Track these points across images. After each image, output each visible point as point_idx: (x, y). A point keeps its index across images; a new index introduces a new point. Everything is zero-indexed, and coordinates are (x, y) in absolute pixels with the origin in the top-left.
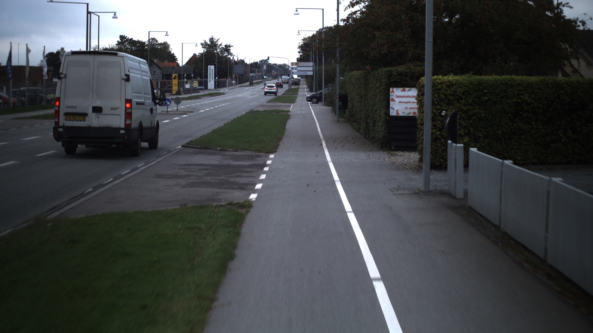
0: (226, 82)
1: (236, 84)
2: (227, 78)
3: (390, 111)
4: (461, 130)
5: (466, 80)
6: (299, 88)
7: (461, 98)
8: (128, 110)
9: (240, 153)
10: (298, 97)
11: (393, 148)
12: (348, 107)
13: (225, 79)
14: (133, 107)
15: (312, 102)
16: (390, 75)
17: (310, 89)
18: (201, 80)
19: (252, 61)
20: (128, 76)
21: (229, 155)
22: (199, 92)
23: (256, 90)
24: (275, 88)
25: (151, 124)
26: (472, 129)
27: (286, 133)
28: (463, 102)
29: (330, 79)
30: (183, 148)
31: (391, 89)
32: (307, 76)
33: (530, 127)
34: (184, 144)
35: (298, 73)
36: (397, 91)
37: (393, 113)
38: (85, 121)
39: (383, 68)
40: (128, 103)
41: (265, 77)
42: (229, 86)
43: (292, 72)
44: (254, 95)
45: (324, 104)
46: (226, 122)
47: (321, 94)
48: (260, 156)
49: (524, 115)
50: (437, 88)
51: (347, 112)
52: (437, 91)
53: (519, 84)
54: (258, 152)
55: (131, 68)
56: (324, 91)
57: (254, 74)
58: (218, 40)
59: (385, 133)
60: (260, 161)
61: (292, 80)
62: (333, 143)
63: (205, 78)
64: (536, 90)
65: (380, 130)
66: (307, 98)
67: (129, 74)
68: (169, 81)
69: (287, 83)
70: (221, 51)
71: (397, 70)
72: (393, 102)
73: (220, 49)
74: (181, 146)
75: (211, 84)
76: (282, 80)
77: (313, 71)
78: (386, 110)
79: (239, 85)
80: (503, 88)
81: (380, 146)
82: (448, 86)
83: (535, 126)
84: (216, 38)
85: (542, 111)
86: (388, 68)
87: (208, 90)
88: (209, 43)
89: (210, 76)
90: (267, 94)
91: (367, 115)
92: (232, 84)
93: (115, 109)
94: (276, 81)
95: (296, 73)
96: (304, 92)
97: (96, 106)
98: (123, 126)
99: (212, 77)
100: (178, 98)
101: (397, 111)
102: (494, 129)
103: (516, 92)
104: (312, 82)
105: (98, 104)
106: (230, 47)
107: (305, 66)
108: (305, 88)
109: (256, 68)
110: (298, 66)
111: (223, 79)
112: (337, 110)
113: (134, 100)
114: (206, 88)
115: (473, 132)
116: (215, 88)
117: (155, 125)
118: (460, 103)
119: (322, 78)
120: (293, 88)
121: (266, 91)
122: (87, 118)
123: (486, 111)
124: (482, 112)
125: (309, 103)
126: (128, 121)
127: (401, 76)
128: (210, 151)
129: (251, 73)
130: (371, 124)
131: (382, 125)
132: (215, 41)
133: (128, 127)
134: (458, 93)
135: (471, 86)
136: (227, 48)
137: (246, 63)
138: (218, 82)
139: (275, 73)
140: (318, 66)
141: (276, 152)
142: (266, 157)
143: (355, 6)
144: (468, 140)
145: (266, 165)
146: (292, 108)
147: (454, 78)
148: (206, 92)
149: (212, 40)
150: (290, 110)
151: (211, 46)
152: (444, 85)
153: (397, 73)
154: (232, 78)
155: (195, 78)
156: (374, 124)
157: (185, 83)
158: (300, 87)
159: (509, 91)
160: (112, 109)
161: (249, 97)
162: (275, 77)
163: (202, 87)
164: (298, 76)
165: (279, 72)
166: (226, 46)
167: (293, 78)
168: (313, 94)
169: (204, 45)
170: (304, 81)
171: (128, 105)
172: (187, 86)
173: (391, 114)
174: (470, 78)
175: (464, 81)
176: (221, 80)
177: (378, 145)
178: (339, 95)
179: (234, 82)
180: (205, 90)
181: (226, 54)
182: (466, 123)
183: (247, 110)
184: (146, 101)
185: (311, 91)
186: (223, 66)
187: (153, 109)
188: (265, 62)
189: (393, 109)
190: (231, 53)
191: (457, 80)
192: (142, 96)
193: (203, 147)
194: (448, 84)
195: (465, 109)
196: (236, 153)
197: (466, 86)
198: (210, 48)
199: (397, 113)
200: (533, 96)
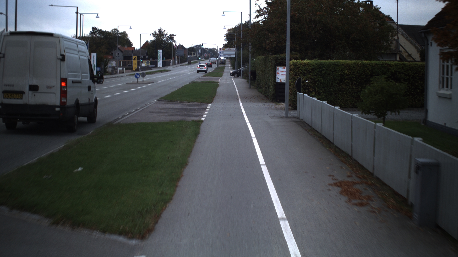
0: (171, 62)
1: (178, 63)
2: (171, 59)
3: (277, 80)
4: (311, 89)
5: (314, 62)
6: (225, 67)
7: (311, 72)
8: (63, 88)
9: (191, 104)
10: (224, 73)
11: (278, 101)
12: (257, 79)
13: (170, 60)
14: (68, 85)
15: (234, 76)
16: (276, 60)
17: (233, 67)
18: (154, 60)
19: (190, 46)
20: (63, 56)
21: (186, 104)
22: (152, 69)
23: (193, 68)
24: (205, 67)
25: (89, 101)
26: (316, 88)
27: (217, 94)
28: (312, 74)
29: (246, 61)
30: (158, 101)
31: (277, 67)
32: (231, 58)
33: (349, 87)
34: (158, 99)
35: (224, 56)
36: (281, 68)
37: (278, 81)
38: (22, 99)
39: (273, 55)
40: (63, 82)
41: (200, 58)
42: (173, 65)
43: (219, 55)
44: (192, 71)
45: (242, 78)
46: (178, 88)
47: (240, 70)
48: (203, 105)
49: (345, 81)
50: (298, 67)
51: (256, 82)
52: (298, 68)
53: (343, 65)
54: (202, 103)
55: (67, 48)
56: (242, 69)
57: (191, 56)
58: (164, 31)
59: (274, 92)
60: (203, 107)
61: (220, 60)
62: (245, 99)
63: (156, 59)
64: (352, 68)
65: (271, 90)
66: (231, 73)
67: (64, 54)
68: (129, 62)
69: (215, 63)
70: (167, 39)
71: (280, 56)
72: (278, 75)
73: (166, 37)
74: (156, 100)
75: (160, 63)
76: (211, 61)
77: (235, 54)
78: (274, 79)
79: (180, 64)
80: (333, 67)
81: (271, 100)
82: (303, 66)
83: (351, 87)
84: (163, 29)
85: (355, 79)
86: (276, 55)
87: (158, 68)
88: (158, 33)
89: (159, 58)
90: (199, 72)
91: (266, 83)
92: (175, 63)
93: (51, 87)
94: (207, 61)
95: (223, 56)
96: (229, 69)
97: (32, 84)
98: (58, 104)
99: (161, 58)
100: (144, 73)
101: (281, 80)
102: (329, 88)
103: (341, 69)
104: (234, 62)
105: (34, 82)
106: (174, 36)
107: (229, 51)
108: (229, 67)
109: (193, 51)
110: (224, 51)
111: (168, 60)
112: (250, 81)
113: (69, 79)
114: (156, 66)
115: (317, 90)
116: (163, 66)
117: (93, 101)
118: (310, 75)
119: (241, 59)
120: (220, 67)
121: (198, 69)
122: (24, 96)
123: (324, 79)
124: (322, 79)
125: (232, 77)
126: (63, 99)
127: (283, 60)
128: (174, 102)
129: (189, 55)
130: (267, 88)
131: (272, 88)
132: (162, 31)
133: (63, 105)
134: (309, 69)
135: (316, 66)
136: (171, 37)
137: (185, 48)
138: (165, 62)
139: (207, 55)
140: (239, 51)
141: (212, 103)
142: (206, 105)
143: (259, 17)
144: (314, 94)
145: (207, 109)
146: (220, 80)
147: (307, 62)
148: (157, 70)
149: (160, 31)
150: (219, 81)
151: (159, 35)
152: (302, 65)
153: (280, 58)
154: (175, 59)
155: (149, 59)
156: (269, 87)
157: (140, 62)
158: (226, 65)
159: (337, 68)
160: (48, 87)
161: (189, 73)
162: (207, 58)
163: (154, 66)
164: (224, 58)
165: (209, 55)
166: (170, 35)
167: (220, 59)
168: (235, 71)
169: (154, 34)
170: (228, 61)
171: (63, 84)
172: (143, 65)
173: (277, 82)
174: (316, 61)
175: (312, 63)
176: (167, 60)
177: (271, 99)
178: (251, 71)
179: (176, 62)
180: (156, 68)
181: (170, 41)
182: (313, 85)
183: (190, 81)
184: (83, 79)
185: (234, 68)
186: (168, 50)
187: (91, 86)
188: (199, 47)
189: (278, 78)
190: (174, 41)
191: (308, 62)
192: (79, 75)
193: (169, 100)
194: (304, 64)
195: (313, 78)
196: (189, 103)
197: (313, 66)
198: (159, 36)
199: (281, 81)
200: (350, 71)
